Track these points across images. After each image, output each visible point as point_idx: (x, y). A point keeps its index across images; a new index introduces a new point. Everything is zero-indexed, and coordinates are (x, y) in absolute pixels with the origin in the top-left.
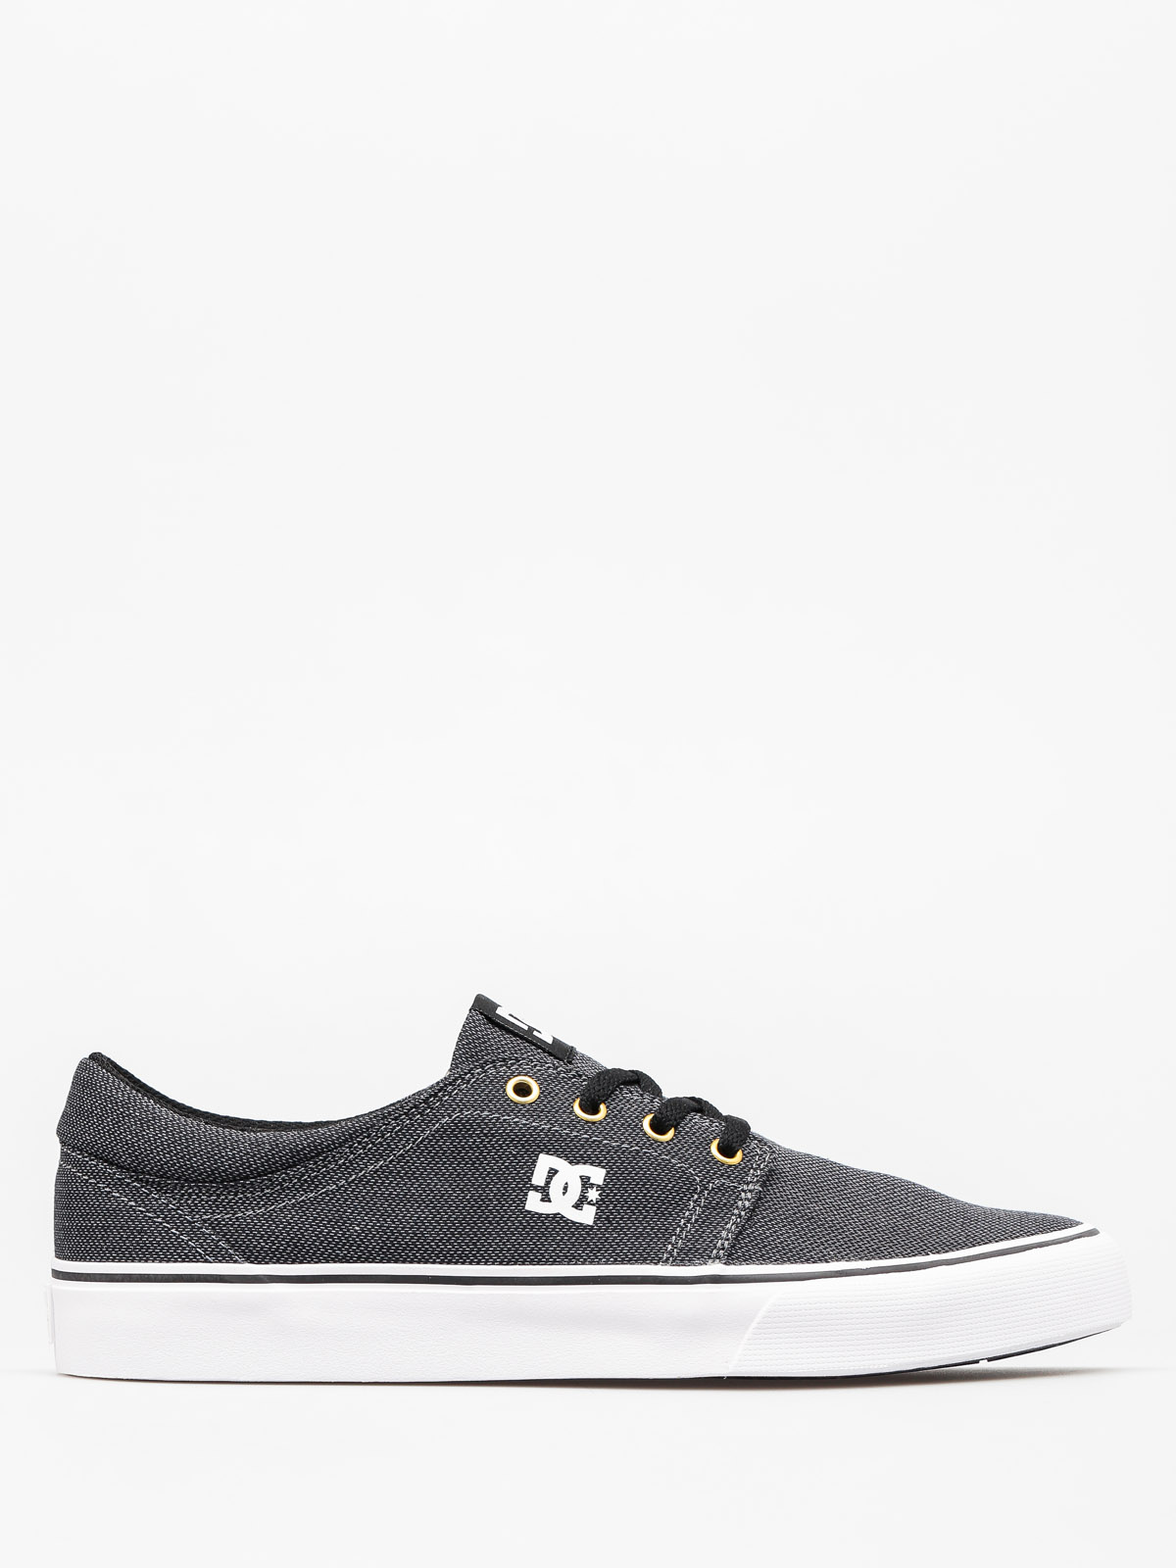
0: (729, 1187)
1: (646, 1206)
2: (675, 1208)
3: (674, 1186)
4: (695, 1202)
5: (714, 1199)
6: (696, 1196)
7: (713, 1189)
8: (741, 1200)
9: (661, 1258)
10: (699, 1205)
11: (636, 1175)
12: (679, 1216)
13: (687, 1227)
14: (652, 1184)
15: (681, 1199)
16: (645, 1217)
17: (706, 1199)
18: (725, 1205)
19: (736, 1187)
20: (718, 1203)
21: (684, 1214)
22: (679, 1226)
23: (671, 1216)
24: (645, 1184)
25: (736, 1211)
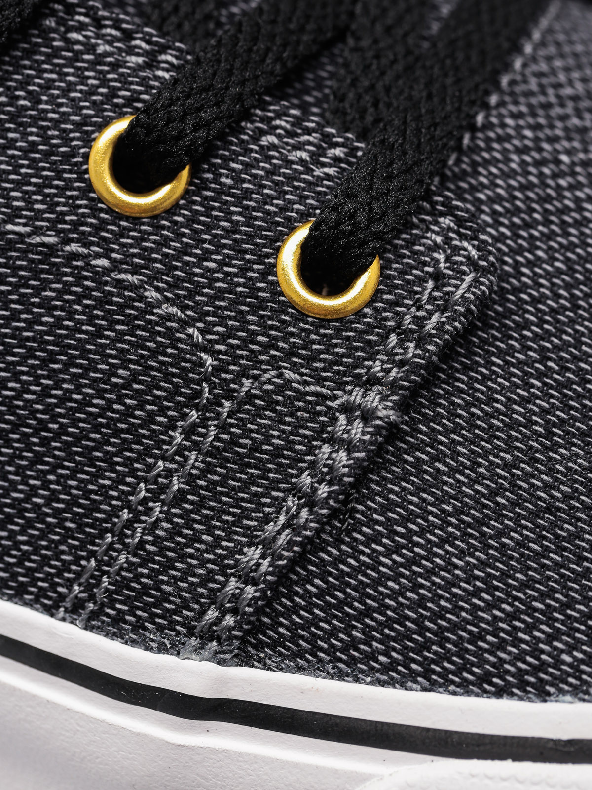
0: (302, 395)
1: (43, 426)
2: (125, 446)
3: (134, 377)
4: (189, 432)
5: (246, 433)
6: (194, 415)
7: (250, 397)
8: (331, 441)
9: (62, 597)
10: (197, 446)
11: (30, 324)
12: (133, 472)
13: (149, 511)
14: (71, 363)
15: (150, 418)
16: (38, 459)
17: (223, 427)
18: (277, 453)
19: (323, 397)
20: (255, 448)
21: (150, 468)
22: (128, 505)
23: (112, 467)
24: (52, 358)
25: (306, 480)
